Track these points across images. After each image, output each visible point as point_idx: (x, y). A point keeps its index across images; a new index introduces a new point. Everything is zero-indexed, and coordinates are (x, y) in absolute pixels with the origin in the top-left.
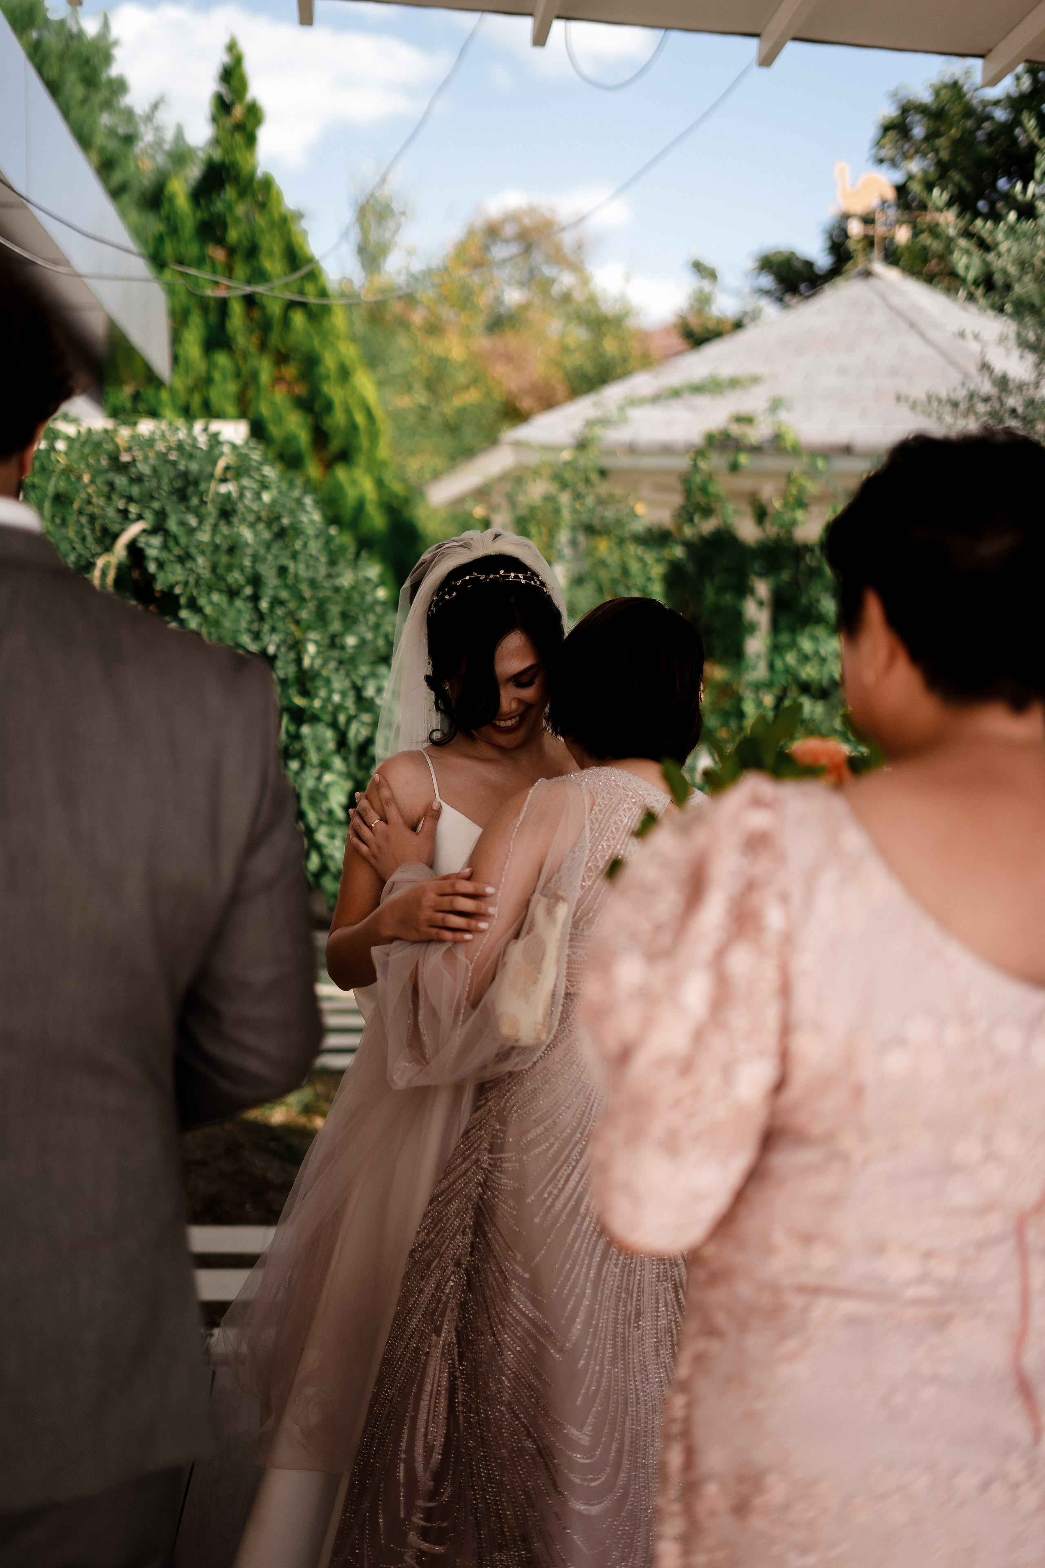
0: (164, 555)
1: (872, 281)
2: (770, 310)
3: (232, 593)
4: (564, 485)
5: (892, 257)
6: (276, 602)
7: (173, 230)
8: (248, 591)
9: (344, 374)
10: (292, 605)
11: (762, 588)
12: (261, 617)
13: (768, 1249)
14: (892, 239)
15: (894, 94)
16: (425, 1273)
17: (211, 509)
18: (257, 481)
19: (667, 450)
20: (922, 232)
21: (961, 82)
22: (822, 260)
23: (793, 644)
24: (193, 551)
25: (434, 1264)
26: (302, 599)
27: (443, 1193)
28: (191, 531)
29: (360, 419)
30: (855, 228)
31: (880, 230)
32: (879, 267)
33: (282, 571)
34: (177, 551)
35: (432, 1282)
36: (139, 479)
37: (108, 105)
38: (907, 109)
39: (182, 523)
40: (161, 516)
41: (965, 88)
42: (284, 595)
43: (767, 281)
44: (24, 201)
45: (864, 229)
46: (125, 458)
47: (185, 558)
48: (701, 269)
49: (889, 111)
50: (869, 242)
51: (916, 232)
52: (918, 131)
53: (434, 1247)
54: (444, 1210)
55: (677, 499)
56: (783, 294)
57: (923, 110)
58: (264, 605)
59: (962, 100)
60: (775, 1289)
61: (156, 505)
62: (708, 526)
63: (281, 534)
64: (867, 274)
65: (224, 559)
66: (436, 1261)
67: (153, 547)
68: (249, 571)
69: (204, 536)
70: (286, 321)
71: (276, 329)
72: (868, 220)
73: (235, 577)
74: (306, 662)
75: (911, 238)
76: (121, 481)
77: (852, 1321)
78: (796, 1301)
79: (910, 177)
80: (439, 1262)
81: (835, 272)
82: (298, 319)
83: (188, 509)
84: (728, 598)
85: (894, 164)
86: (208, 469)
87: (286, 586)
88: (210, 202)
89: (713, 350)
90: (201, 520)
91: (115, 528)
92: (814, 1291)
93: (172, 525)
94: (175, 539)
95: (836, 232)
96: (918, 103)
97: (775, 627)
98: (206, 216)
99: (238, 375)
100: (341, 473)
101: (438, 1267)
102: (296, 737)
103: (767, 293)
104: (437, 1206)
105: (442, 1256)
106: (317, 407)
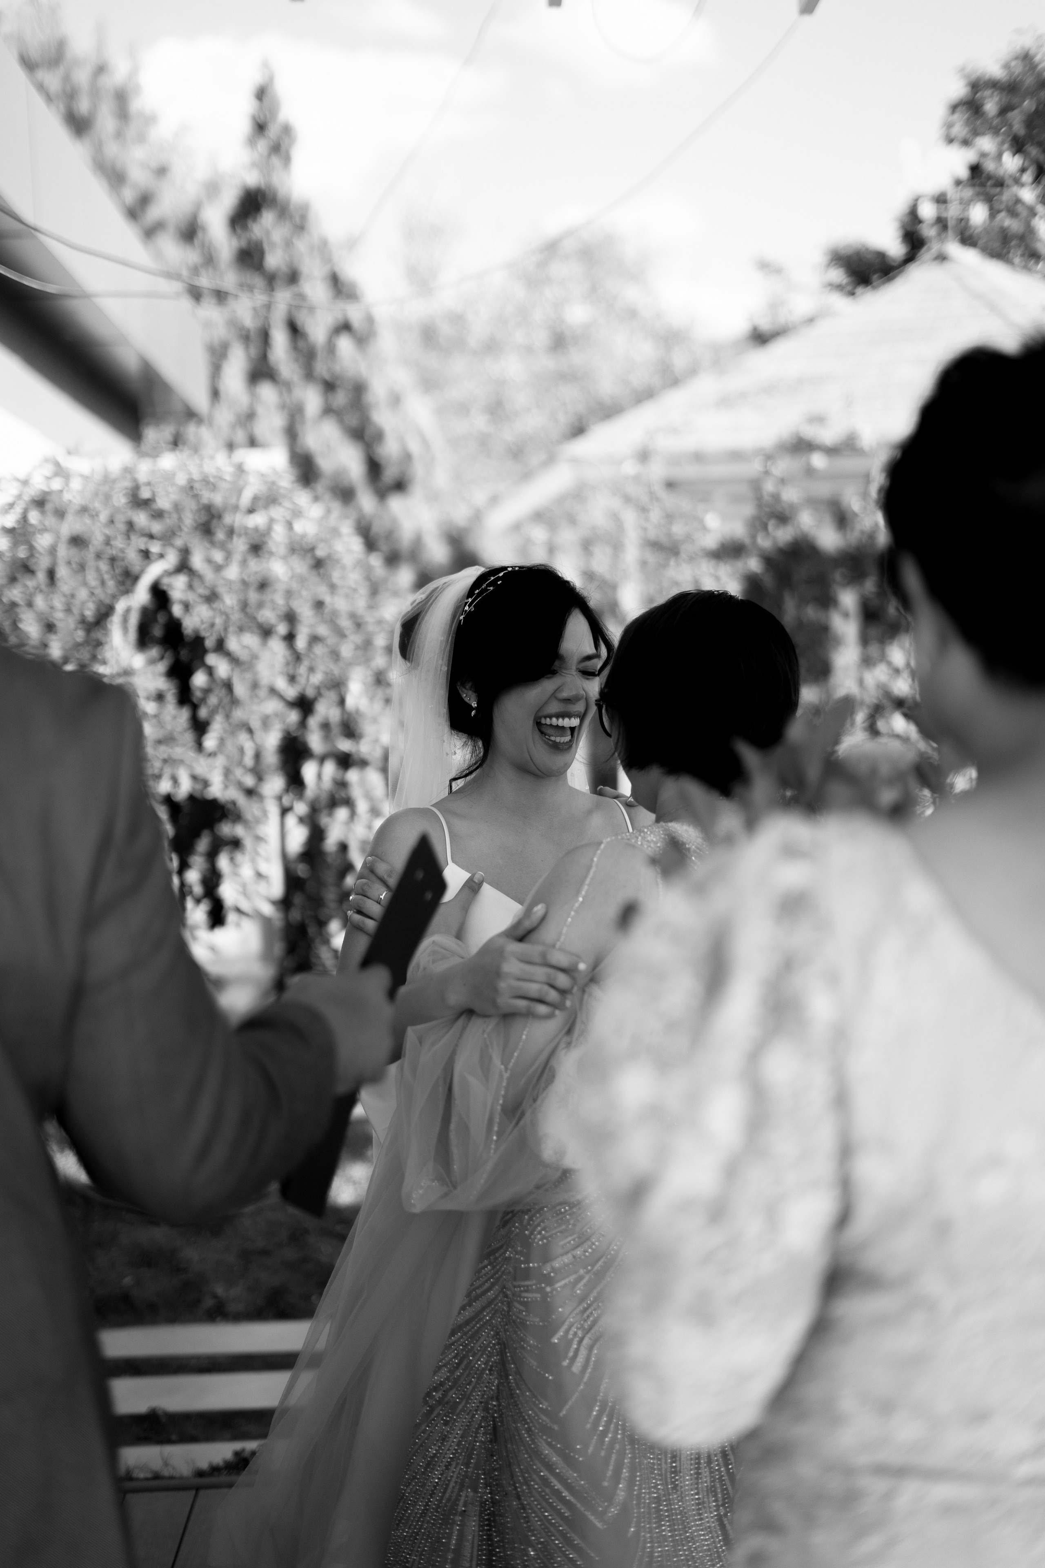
0: (191, 597)
1: (947, 265)
2: (839, 302)
3: (266, 632)
4: (627, 499)
5: (967, 239)
6: (315, 639)
7: (209, 260)
8: (282, 629)
9: (396, 400)
10: (332, 640)
11: (848, 599)
12: (297, 657)
13: (836, 1420)
14: (967, 220)
15: (962, 69)
16: (449, 1417)
17: (240, 545)
18: (288, 509)
19: (736, 456)
20: (999, 211)
21: (1032, 52)
22: (895, 248)
23: (883, 658)
24: (221, 590)
25: (460, 1407)
26: (341, 634)
27: (467, 1322)
28: (218, 568)
29: (414, 447)
30: (927, 211)
31: (953, 212)
32: (953, 248)
33: (319, 605)
34: (201, 591)
35: (458, 1428)
36: (158, 515)
37: (141, 138)
38: (977, 86)
39: (209, 561)
40: (185, 553)
41: (1037, 58)
42: (323, 630)
43: (838, 275)
44: (33, 231)
45: (938, 209)
46: (145, 494)
47: (212, 597)
48: (766, 267)
49: (958, 90)
50: (941, 223)
51: (993, 213)
52: (991, 107)
53: (460, 1386)
54: (470, 1343)
55: (748, 510)
56: (855, 288)
57: (994, 84)
58: (301, 643)
59: (1034, 71)
60: (848, 1471)
61: (179, 542)
62: (783, 535)
63: (318, 564)
64: (942, 258)
65: (253, 596)
66: (463, 1403)
67: (178, 587)
68: (283, 609)
69: (233, 572)
70: (331, 349)
71: (321, 355)
72: (941, 200)
73: (267, 615)
74: (351, 702)
75: (987, 217)
76: (141, 519)
77: (949, 1510)
78: (876, 1486)
79: (983, 155)
80: (465, 1406)
81: (910, 258)
82: (345, 344)
83: (213, 543)
84: (811, 613)
85: (966, 143)
86: (233, 501)
87: (324, 621)
88: (245, 228)
89: (778, 349)
90: (228, 556)
91: (136, 569)
92: (901, 1472)
93: (197, 561)
94: (200, 577)
95: (907, 219)
96: (987, 77)
97: (864, 640)
98: (243, 244)
99: (283, 406)
100: (396, 504)
101: (464, 1411)
102: (342, 784)
103: (839, 288)
104: (461, 1337)
105: (469, 1398)
106: (368, 434)
